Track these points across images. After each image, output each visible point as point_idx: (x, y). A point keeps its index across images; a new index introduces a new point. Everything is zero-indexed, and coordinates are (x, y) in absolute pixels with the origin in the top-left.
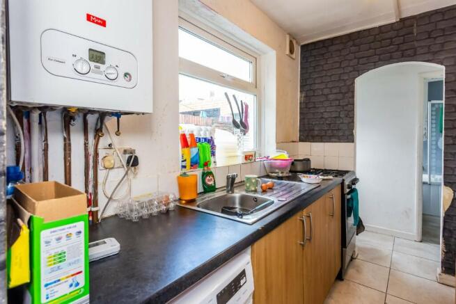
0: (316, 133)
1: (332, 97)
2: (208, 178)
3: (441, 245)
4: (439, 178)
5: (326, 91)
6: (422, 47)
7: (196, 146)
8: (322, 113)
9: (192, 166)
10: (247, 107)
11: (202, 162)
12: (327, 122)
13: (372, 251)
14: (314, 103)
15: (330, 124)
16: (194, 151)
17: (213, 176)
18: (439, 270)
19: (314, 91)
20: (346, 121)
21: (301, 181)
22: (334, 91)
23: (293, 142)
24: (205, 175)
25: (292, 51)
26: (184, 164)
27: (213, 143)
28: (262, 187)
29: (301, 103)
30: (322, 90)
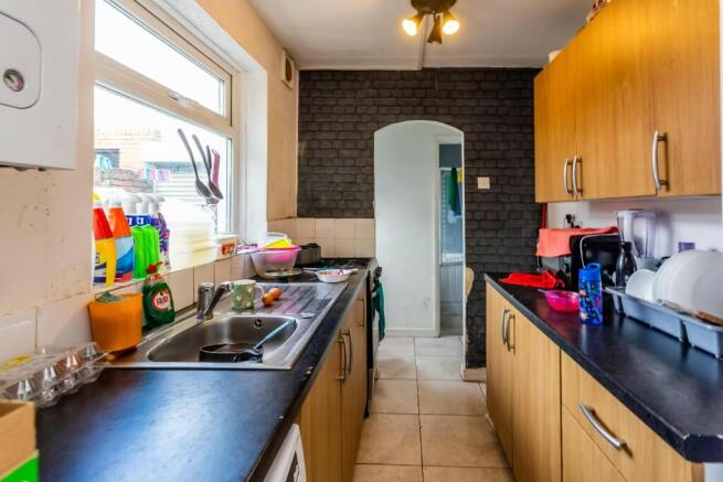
0: (323, 203)
1: (344, 153)
2: (159, 296)
3: (464, 338)
4: (461, 257)
5: (337, 144)
6: (443, 106)
7: (128, 234)
8: (332, 175)
9: (118, 276)
10: (217, 157)
11: (141, 266)
12: (340, 189)
13: (394, 362)
14: (321, 160)
15: (342, 192)
16: (126, 244)
17: (170, 292)
18: (463, 366)
19: (320, 141)
20: (364, 189)
21: (318, 280)
22: (348, 145)
23: (289, 218)
24: (148, 292)
25: (289, 76)
26: (100, 273)
27: (164, 225)
28: (264, 300)
29: (299, 158)
30: (331, 141)
